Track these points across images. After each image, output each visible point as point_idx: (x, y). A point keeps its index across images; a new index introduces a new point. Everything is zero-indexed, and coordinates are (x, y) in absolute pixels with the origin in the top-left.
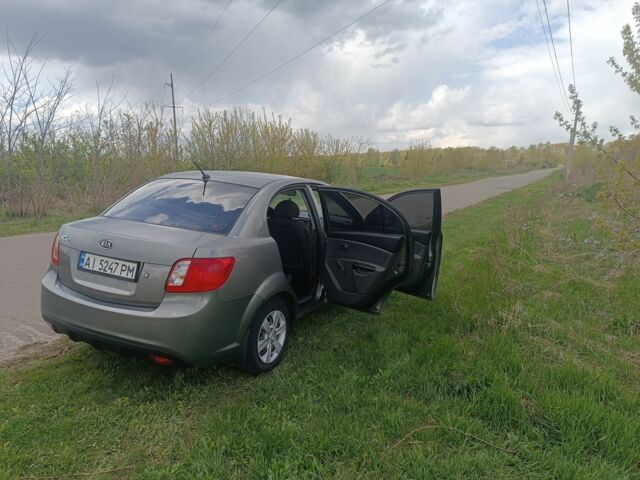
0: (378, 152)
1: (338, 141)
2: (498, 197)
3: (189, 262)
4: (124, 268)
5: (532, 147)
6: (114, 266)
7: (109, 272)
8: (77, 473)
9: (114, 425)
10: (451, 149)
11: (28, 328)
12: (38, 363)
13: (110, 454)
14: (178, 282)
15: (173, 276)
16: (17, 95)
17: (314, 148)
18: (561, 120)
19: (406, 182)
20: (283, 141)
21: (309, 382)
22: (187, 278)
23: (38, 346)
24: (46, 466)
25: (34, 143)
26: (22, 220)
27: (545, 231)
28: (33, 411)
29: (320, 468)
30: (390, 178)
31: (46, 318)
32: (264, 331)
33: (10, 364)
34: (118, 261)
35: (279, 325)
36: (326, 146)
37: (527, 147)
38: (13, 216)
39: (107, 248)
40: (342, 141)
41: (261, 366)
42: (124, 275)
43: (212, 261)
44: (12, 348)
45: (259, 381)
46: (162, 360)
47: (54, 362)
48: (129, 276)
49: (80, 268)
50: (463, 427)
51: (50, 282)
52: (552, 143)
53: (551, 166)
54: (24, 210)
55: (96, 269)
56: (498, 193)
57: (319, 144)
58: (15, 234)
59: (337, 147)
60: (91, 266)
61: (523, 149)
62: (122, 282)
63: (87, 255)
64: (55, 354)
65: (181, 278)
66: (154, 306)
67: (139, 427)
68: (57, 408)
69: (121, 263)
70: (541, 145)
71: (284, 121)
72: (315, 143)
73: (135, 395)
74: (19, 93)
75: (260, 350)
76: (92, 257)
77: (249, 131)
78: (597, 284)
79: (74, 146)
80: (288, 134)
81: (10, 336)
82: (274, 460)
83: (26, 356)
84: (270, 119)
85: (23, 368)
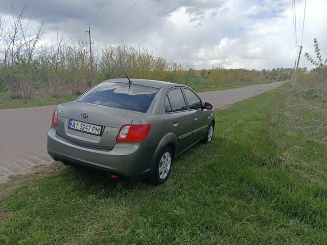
0: (194, 70)
1: (176, 64)
2: (259, 95)
3: (129, 127)
4: (94, 129)
5: (274, 70)
6: (88, 127)
7: (85, 130)
8: (78, 234)
9: (91, 209)
10: (232, 70)
11: (35, 157)
12: (45, 175)
13: (91, 224)
14: (123, 136)
15: (120, 134)
16: (16, 35)
17: (164, 67)
18: (308, 57)
19: (211, 86)
20: (149, 63)
21: (185, 189)
22: (128, 135)
23: (42, 166)
24: (61, 230)
25: (22, 60)
26: (18, 100)
27: (288, 114)
28: (48, 200)
29: (201, 235)
30: (202, 84)
31: (50, 153)
32: (162, 163)
33: (31, 175)
34: (90, 125)
35: (168, 160)
36: (170, 67)
37: (271, 70)
38: (14, 98)
39: (84, 117)
40: (178, 64)
41: (160, 180)
42: (94, 132)
43: (140, 126)
44: (29, 167)
45: (160, 188)
46: (114, 177)
47: (52, 175)
48: (97, 133)
49: (69, 128)
50: (270, 215)
51: (52, 134)
52: (284, 68)
53: (283, 80)
54: (19, 95)
55: (78, 128)
56: (258, 93)
57: (166, 65)
58: (17, 107)
59: (176, 66)
60: (76, 127)
61: (269, 70)
62: (93, 135)
63: (73, 121)
64: (52, 171)
65: (125, 134)
66: (111, 149)
67: (104, 210)
68: (60, 200)
69: (92, 126)
70: (278, 69)
71: (150, 53)
72: (164, 65)
73: (98, 194)
74: (17, 34)
75: (160, 172)
76: (76, 122)
77: (131, 58)
78: (320, 142)
79: (42, 62)
80: (151, 60)
81: (27, 161)
82: (177, 230)
83: (37, 171)
84: (142, 51)
85: (37, 178)
